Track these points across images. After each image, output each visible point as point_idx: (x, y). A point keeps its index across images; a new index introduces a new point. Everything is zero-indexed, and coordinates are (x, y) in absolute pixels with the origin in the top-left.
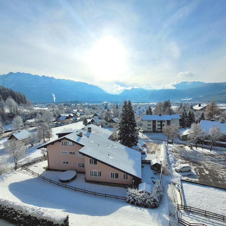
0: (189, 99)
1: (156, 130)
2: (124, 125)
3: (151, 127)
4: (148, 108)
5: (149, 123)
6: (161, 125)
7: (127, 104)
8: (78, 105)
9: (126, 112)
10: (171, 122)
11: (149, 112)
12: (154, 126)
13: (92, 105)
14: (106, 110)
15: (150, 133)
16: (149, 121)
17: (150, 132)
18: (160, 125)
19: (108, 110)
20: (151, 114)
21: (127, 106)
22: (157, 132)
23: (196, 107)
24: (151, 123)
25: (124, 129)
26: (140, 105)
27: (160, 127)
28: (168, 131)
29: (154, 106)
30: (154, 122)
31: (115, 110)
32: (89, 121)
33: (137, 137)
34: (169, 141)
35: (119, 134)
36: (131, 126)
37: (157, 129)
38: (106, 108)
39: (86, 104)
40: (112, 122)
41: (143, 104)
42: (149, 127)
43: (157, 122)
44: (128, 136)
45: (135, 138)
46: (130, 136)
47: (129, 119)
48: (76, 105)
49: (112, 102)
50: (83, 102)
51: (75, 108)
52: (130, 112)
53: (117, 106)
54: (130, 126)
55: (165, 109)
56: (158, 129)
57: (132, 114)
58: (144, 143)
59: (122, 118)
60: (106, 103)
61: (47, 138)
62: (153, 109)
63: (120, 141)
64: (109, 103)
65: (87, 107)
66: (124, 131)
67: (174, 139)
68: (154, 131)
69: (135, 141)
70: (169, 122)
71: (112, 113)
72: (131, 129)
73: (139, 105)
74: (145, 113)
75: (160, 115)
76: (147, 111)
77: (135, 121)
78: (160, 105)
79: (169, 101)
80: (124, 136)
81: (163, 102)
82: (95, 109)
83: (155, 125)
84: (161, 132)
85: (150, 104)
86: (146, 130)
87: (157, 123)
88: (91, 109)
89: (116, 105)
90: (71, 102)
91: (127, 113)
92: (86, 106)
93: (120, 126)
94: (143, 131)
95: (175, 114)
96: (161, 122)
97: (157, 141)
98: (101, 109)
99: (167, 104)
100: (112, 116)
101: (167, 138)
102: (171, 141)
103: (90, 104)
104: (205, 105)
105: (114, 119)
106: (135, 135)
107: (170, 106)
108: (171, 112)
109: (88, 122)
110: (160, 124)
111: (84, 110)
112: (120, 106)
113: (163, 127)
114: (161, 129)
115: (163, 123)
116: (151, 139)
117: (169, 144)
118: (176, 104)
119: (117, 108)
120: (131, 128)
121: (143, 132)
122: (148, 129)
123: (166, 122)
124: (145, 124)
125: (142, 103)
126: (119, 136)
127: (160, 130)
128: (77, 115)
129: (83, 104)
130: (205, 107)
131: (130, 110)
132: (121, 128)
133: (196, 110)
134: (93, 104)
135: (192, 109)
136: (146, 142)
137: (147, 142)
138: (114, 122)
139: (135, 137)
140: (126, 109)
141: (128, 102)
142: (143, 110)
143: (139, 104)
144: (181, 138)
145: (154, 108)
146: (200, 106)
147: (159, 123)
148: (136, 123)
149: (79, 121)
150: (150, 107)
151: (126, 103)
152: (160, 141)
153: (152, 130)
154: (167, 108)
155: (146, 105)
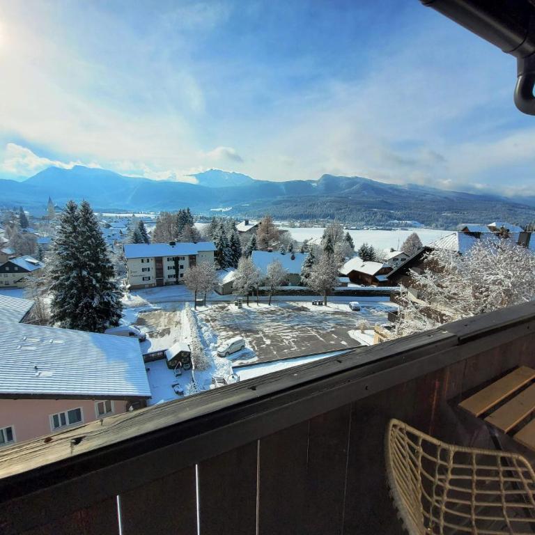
0: (227, 209)
1: (165, 281)
2: (74, 274)
3: (152, 273)
4: (134, 227)
5: (146, 265)
6: (176, 268)
7: (78, 212)
9: (76, 238)
10: (197, 256)
11: (140, 237)
12: (159, 271)
15: (150, 289)
16: (145, 260)
17: (150, 286)
18: (174, 268)
20: (147, 241)
21: (77, 219)
22: (168, 284)
23: (241, 227)
24: (152, 264)
25: (72, 286)
26: (110, 218)
27: (173, 272)
28: (194, 278)
29: (151, 223)
30: (159, 260)
31: (18, 231)
33: (118, 303)
34: (197, 300)
35: (55, 304)
36: (99, 274)
37: (166, 279)
40: (11, 271)
41: (118, 215)
42: (146, 274)
43: (165, 261)
44: (88, 306)
45: (112, 306)
46: (95, 303)
52: (89, 237)
54: (96, 277)
55: (182, 228)
56: (169, 277)
57: (98, 245)
58: (137, 315)
59: (65, 253)
62: (150, 229)
63: (59, 323)
66: (74, 291)
67: (209, 295)
68: (160, 284)
69: (114, 314)
70: (193, 259)
72: (98, 285)
73: (105, 217)
74: (128, 239)
75: (173, 244)
76: (135, 234)
77: (108, 261)
78: (168, 218)
79: (188, 210)
80: (76, 305)
81: (174, 211)
83: (162, 269)
84: (177, 283)
85: (137, 215)
86: (139, 281)
87: (166, 264)
91: (80, 238)
93: (56, 278)
94: (129, 286)
95: (204, 240)
96: (176, 259)
97: (170, 304)
99: (185, 219)
101: (194, 294)
102: (201, 300)
104: (256, 223)
105: (21, 262)
106: (112, 298)
107: (192, 224)
108: (194, 237)
110: (174, 265)
113: (181, 271)
114: (176, 276)
115: (181, 263)
116: (156, 303)
117: (197, 308)
118: (201, 218)
120: (98, 282)
121: (129, 289)
122: (144, 280)
123: (187, 259)
124: (136, 267)
125: (114, 213)
126: (57, 311)
127: (175, 280)
130: (257, 226)
131: (91, 230)
132: (61, 284)
133: (241, 232)
135: (235, 230)
136: (141, 312)
137: (145, 312)
138: (22, 270)
139: (112, 303)
140: (75, 228)
141: (80, 207)
142: (121, 232)
144: (220, 291)
145: (150, 226)
146: (247, 223)
147: (172, 264)
148: (112, 267)
150: (142, 225)
151: (72, 208)
152: (177, 305)
153: (153, 281)
154: (186, 226)
155: (126, 217)
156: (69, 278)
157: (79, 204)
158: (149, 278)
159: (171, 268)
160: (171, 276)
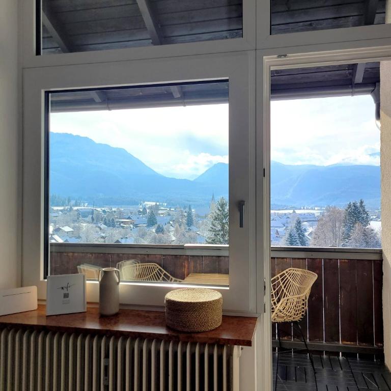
4: (292, 225)
8: (57, 210)
13: (104, 211)
14: (154, 230)
19: (160, 230)
29: (312, 219)
31: (183, 228)
38: (152, 221)
39: (85, 207)
49: (170, 204)
50: (73, 202)
53: (190, 215)
55: (350, 228)
60: (151, 208)
62: (309, 230)
64: (163, 206)
65: (89, 218)
71: (174, 238)
76: (290, 236)
78: (332, 216)
79: (362, 202)
81: (342, 206)
82: (114, 226)
85: (298, 212)
88: (103, 226)
89: (186, 214)
92: (85, 214)
98: (136, 226)
103: (99, 209)
107: (366, 221)
111: (79, 228)
119: (190, 222)
129: (75, 208)
134: (107, 209)
142: (277, 232)
145: (311, 226)
150: (299, 223)
151: (223, 205)
154: (356, 225)
155: (285, 214)
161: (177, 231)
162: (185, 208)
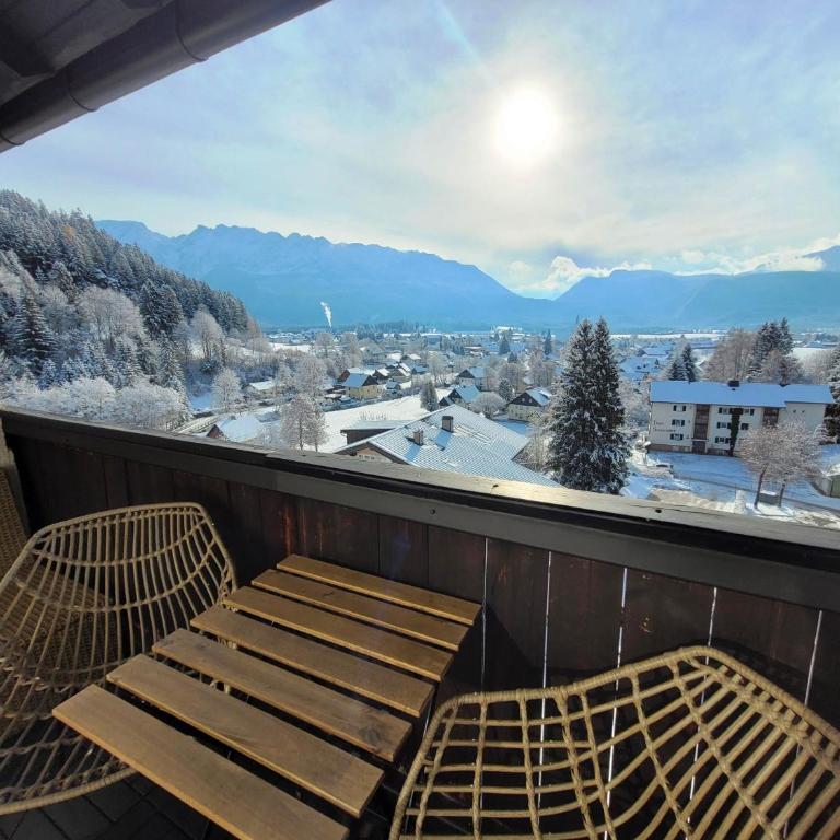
1: (708, 446)
2: (575, 415)
3: (688, 430)
4: (679, 353)
5: (679, 415)
6: (734, 427)
7: (592, 333)
8: (406, 337)
9: (584, 367)
10: (782, 414)
11: (683, 370)
12: (701, 429)
13: (453, 338)
14: (506, 359)
15: (679, 455)
16: (679, 408)
17: (682, 450)
18: (729, 426)
19: (513, 359)
20: (692, 377)
21: (589, 343)
22: (712, 452)
24: (690, 416)
25: (571, 429)
26: (646, 341)
27: (726, 433)
28: (763, 450)
29: (705, 346)
30: (703, 410)
31: (539, 358)
32: (442, 394)
33: (622, 464)
34: (763, 492)
35: (552, 447)
36: (603, 419)
37: (710, 443)
38: (504, 349)
39: (433, 333)
40: (527, 403)
41: (658, 337)
42: (678, 430)
43: (714, 412)
44: (585, 459)
45: (614, 467)
46: (594, 456)
47: (593, 393)
48: (397, 337)
49: (526, 330)
50: (421, 328)
51: (393, 348)
52: (599, 367)
53: (548, 342)
54: (599, 421)
55: (762, 357)
56: (718, 440)
57: (610, 377)
58: (650, 489)
59: (569, 387)
60: (503, 333)
61: (309, 443)
62: (702, 359)
63: (552, 473)
64: (517, 331)
65: (437, 345)
66: (572, 436)
67: (791, 487)
68: (699, 449)
69: (615, 477)
70: (771, 415)
71: (528, 368)
72: (600, 434)
73: (640, 340)
74: (662, 374)
75: (734, 384)
76: (675, 366)
77: (618, 402)
78: (738, 340)
79: (784, 322)
80: (572, 456)
81: (752, 328)
82: (462, 353)
83: (706, 425)
84: (730, 453)
85: (688, 336)
86: (665, 440)
87: (715, 417)
88: (451, 354)
89: (544, 341)
90: (383, 327)
91: (589, 370)
92: (432, 341)
93: (557, 417)
94: (648, 443)
95: (808, 381)
96: (736, 412)
97: (708, 486)
98: (487, 354)
99: (774, 339)
100: (527, 380)
101: (757, 480)
102: (774, 494)
103: (448, 336)
105: (535, 394)
106: (615, 455)
107: (788, 347)
108: (787, 374)
109: (440, 399)
110: (730, 421)
111: (426, 356)
112: (558, 343)
113: (741, 434)
114: (732, 440)
115: (743, 419)
116: (684, 478)
117: (760, 506)
118: (818, 338)
119: (548, 350)
120: (601, 428)
121: (648, 447)
122: (672, 437)
123: (759, 414)
124: (663, 416)
125: (655, 333)
126: (552, 455)
127: (727, 447)
128: (401, 374)
129: (423, 335)
131: (603, 357)
132: (560, 425)
134: (456, 336)
136: (657, 486)
137: (663, 487)
138: (535, 403)
139: (614, 461)
140: (585, 354)
141: (595, 327)
142: (657, 362)
143: (639, 336)
144: (825, 487)
145: (705, 353)
147: (727, 418)
148: (622, 411)
149: (409, 393)
150: (688, 350)
151: (586, 329)
152: (722, 490)
153: (687, 443)
154: (772, 353)
155: (670, 340)
156: (569, 419)
157: (594, 323)
158: (682, 436)
159: (724, 426)
160: (722, 440)
161: (532, 359)
162: (543, 333)
